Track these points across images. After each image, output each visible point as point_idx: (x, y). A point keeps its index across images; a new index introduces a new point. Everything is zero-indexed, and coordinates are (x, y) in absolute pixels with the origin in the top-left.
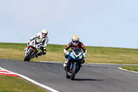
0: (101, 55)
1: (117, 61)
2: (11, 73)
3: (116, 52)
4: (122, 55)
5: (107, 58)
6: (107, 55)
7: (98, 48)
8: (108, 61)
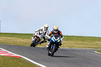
0: (82, 42)
1: (94, 46)
2: (16, 55)
3: (93, 40)
4: (97, 42)
5: (87, 44)
6: (86, 42)
7: (80, 37)
8: (87, 46)
